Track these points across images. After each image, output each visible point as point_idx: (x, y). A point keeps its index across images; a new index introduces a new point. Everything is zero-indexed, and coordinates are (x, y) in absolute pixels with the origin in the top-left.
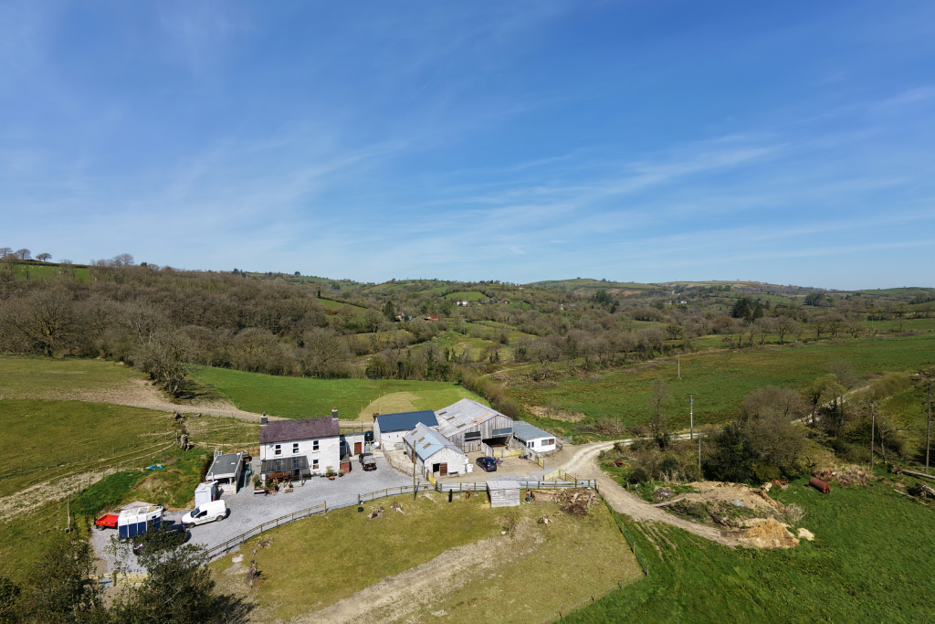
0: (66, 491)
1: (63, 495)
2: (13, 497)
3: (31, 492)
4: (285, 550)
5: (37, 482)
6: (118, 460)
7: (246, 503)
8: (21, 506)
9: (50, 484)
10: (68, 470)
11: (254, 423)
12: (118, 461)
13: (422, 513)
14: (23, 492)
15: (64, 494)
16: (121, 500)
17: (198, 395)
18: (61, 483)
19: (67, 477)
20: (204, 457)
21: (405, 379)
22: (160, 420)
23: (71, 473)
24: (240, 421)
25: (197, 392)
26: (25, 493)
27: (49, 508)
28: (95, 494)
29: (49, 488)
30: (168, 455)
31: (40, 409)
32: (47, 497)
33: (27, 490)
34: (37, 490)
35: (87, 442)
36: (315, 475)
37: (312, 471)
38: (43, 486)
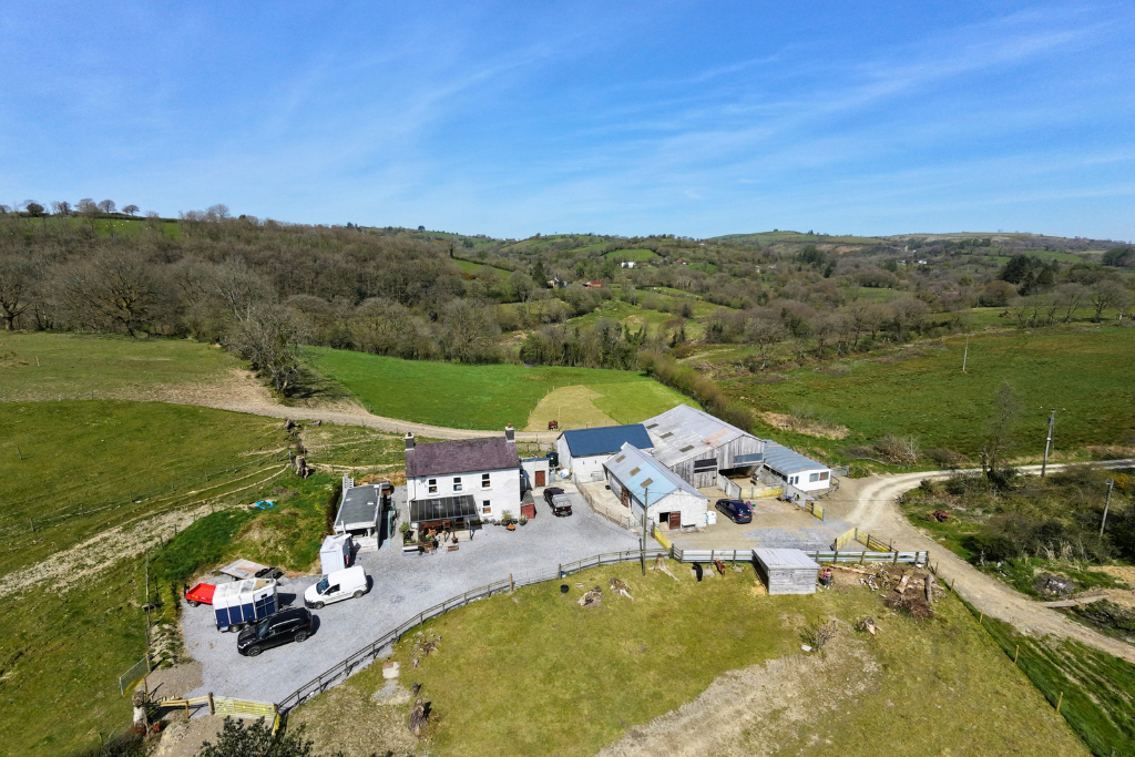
0: (144, 542)
1: (141, 548)
2: (71, 551)
3: (96, 544)
4: (462, 661)
5: (105, 527)
6: (214, 492)
7: (394, 567)
8: (82, 567)
9: (123, 531)
10: (148, 508)
11: (391, 433)
12: (214, 495)
13: (659, 599)
14: (86, 544)
15: (141, 546)
16: (220, 556)
17: (316, 392)
18: (138, 529)
19: (146, 519)
20: (329, 487)
21: (573, 365)
22: (267, 430)
23: (152, 512)
24: (373, 431)
25: (314, 387)
26: (89, 546)
27: (122, 570)
28: (184, 548)
29: (121, 537)
30: (281, 485)
31: (110, 415)
32: (119, 551)
33: (91, 541)
34: (105, 540)
35: (172, 464)
36: (486, 522)
37: (482, 516)
38: (113, 533)
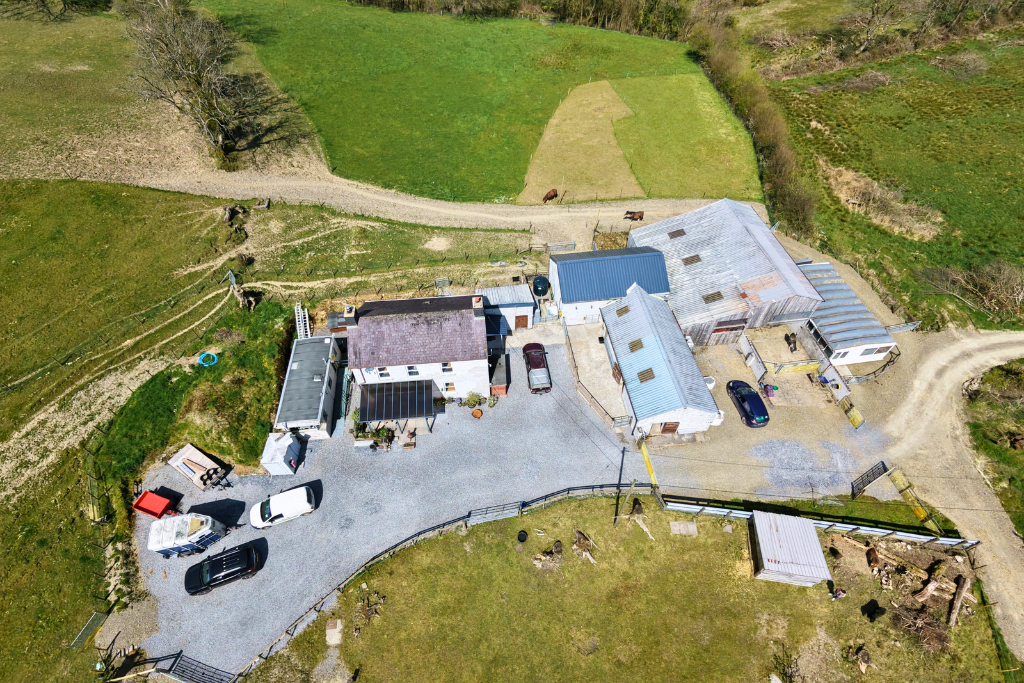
0: (85, 423)
1: (84, 432)
2: (11, 443)
3: (34, 429)
4: (403, 635)
5: (38, 405)
6: (151, 340)
8: (25, 464)
9: (60, 408)
10: (84, 369)
11: (356, 216)
12: (152, 343)
13: (625, 567)
14: (24, 431)
15: (82, 429)
16: (168, 438)
18: (76, 404)
19: (81, 388)
20: (280, 324)
21: (603, 26)
22: (206, 224)
23: (87, 377)
24: (334, 213)
26: (28, 434)
27: (66, 467)
28: (126, 436)
29: (59, 418)
30: (225, 323)
31: (15, 211)
32: (62, 439)
33: (29, 427)
34: (43, 423)
35: (99, 296)
36: (452, 400)
38: (49, 413)
